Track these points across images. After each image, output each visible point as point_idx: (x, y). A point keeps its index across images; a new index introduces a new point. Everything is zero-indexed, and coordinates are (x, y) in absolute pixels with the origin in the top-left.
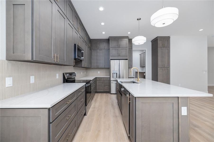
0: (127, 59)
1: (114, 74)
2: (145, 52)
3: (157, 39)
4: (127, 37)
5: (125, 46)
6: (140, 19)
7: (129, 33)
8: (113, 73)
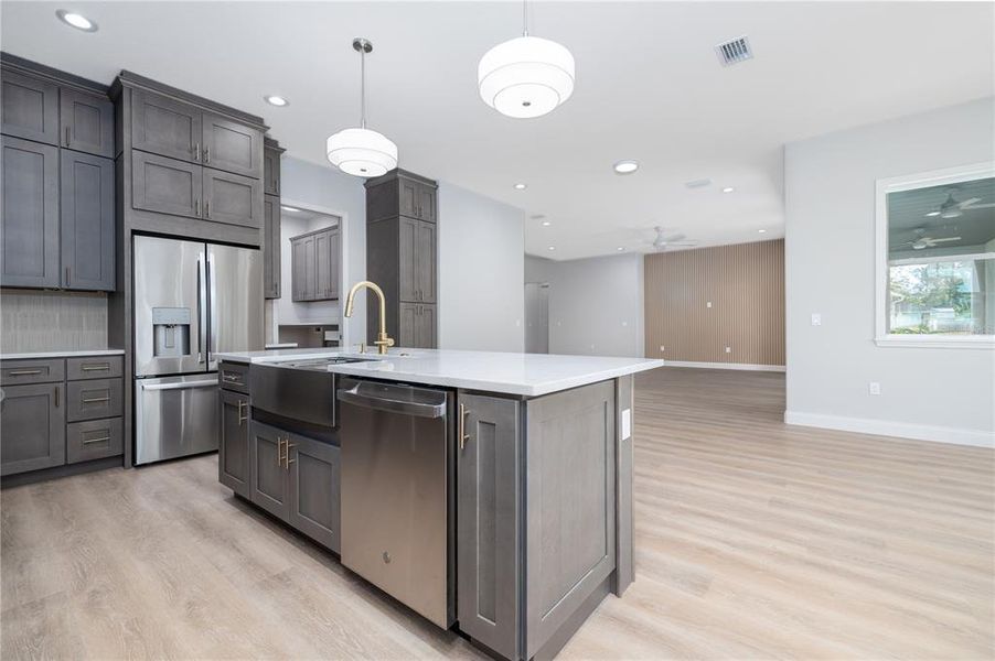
0: (257, 248)
1: (162, 332)
2: (336, 227)
3: (397, 179)
4: (256, 122)
5: (244, 170)
6: (368, 49)
7: (277, 101)
8: (155, 326)
